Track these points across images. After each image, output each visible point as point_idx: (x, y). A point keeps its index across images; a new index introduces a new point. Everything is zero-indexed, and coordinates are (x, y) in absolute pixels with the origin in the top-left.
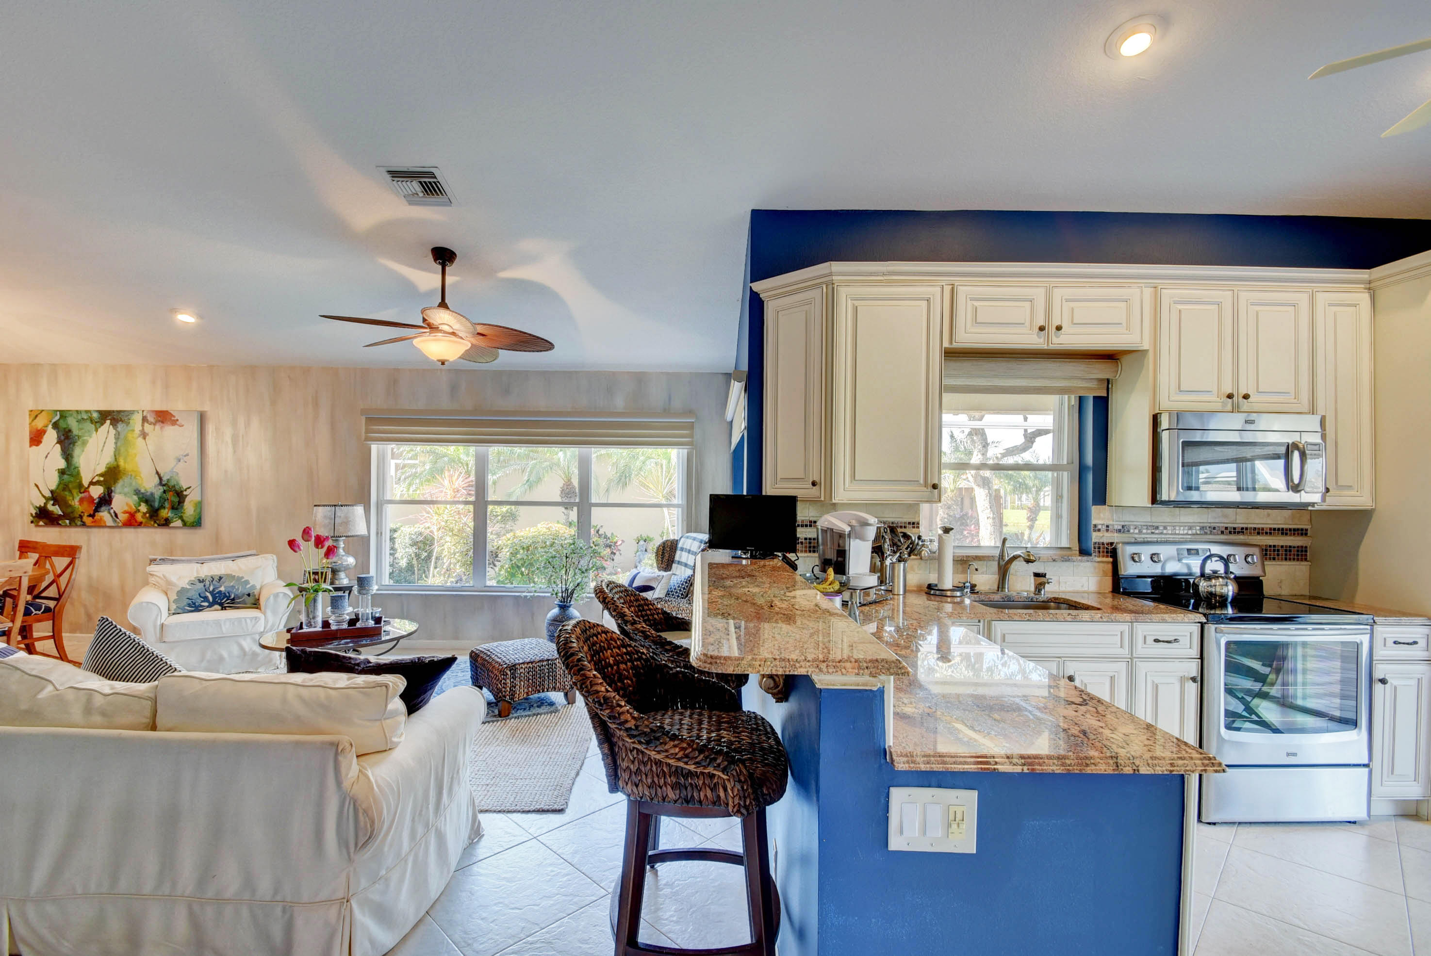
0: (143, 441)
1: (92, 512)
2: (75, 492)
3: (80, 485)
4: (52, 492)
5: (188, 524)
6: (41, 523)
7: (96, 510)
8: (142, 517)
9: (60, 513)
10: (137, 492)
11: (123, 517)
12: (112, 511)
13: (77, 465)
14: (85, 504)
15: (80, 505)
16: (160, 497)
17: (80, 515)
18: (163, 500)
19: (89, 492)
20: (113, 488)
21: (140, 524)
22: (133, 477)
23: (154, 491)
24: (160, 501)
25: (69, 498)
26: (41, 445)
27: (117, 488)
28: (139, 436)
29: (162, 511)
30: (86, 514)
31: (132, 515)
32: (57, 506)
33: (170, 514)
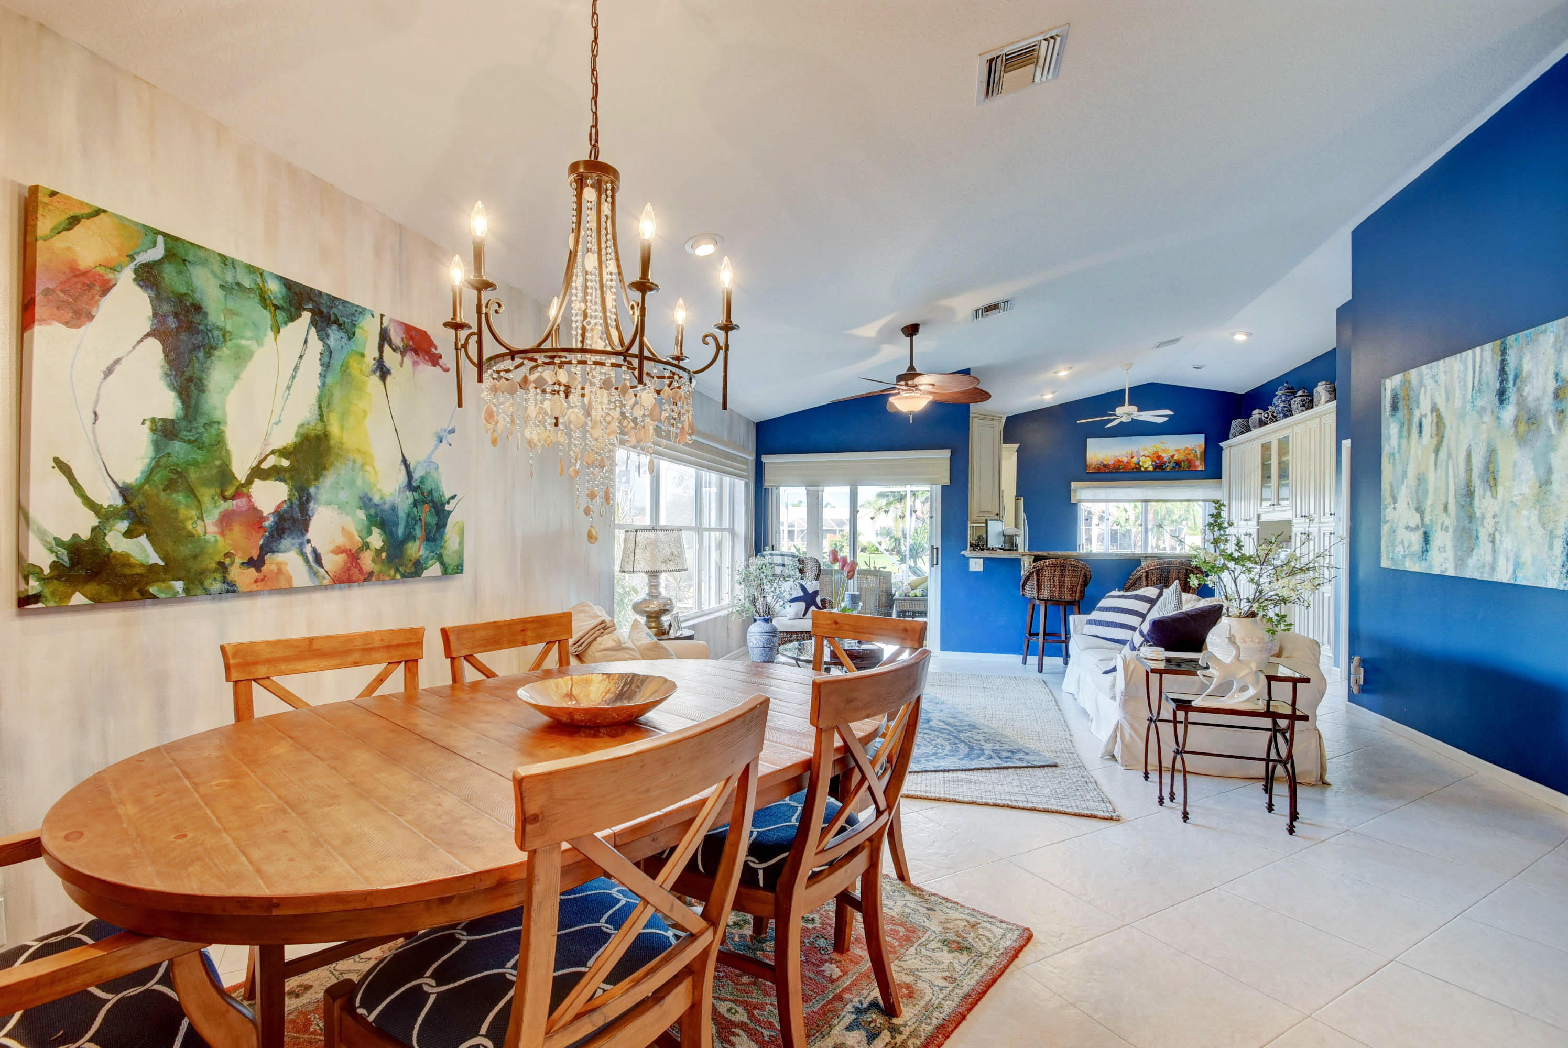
0: (381, 383)
1: (255, 554)
2: (206, 494)
3: (225, 475)
4: (125, 492)
5: (450, 570)
6: (78, 599)
7: (267, 549)
8: (373, 561)
9: (154, 558)
10: (366, 502)
11: (333, 562)
12: (308, 549)
13: (217, 415)
14: (237, 531)
15: (222, 533)
16: (408, 515)
17: (221, 564)
18: (412, 520)
19: (249, 497)
20: (312, 490)
21: (369, 577)
22: (358, 465)
23: (398, 500)
24: (407, 525)
25: (187, 512)
26: (89, 329)
27: (322, 491)
28: (374, 372)
29: (410, 544)
30: (238, 561)
31: (353, 557)
32: (143, 539)
33: (422, 552)
